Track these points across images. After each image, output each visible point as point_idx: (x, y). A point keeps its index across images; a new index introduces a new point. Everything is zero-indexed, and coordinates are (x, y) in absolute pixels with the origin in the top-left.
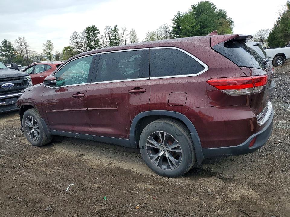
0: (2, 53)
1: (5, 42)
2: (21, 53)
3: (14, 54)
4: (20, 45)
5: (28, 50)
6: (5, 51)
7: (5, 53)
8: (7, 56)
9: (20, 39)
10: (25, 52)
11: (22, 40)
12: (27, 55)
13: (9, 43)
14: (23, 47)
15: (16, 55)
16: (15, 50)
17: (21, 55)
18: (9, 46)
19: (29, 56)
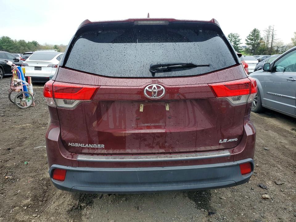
0: (248, 42)
1: (255, 30)
2: (266, 42)
3: (259, 43)
4: (267, 34)
5: (275, 39)
6: (252, 40)
7: (252, 41)
8: (252, 45)
9: (270, 27)
10: (270, 41)
11: (272, 28)
12: (272, 44)
13: (258, 32)
14: (271, 36)
15: (261, 44)
16: (262, 39)
17: (266, 44)
18: (257, 34)
19: (274, 44)
